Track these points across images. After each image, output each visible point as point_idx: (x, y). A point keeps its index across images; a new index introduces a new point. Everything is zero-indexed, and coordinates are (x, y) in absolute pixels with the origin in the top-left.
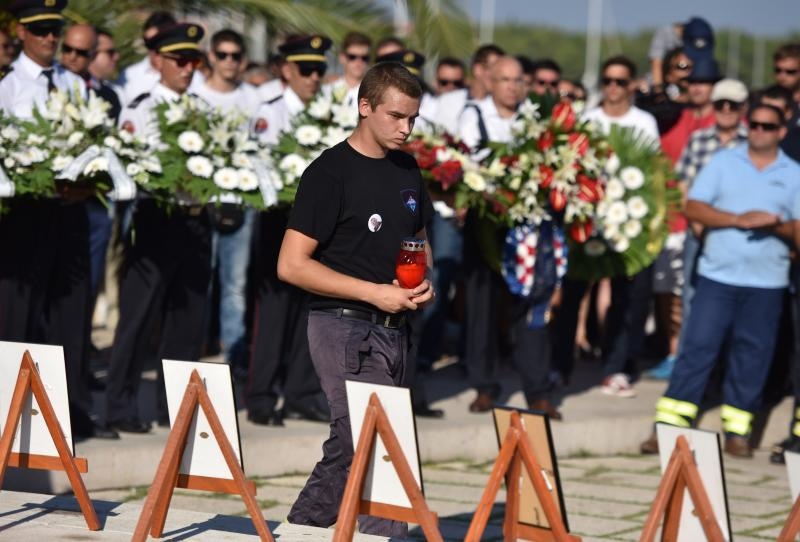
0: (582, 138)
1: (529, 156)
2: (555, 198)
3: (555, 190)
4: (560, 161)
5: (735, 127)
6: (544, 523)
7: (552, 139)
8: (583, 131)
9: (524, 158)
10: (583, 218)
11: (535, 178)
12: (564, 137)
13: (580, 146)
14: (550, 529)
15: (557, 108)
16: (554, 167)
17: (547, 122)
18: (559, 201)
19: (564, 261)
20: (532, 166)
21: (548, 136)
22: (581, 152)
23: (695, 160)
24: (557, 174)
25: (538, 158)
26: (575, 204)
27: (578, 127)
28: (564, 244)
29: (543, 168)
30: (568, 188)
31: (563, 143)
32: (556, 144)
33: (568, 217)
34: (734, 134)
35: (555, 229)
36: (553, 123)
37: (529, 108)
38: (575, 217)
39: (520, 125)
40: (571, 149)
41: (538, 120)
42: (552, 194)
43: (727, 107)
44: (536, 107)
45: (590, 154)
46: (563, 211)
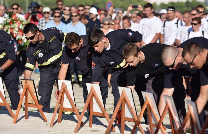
0: (19, 22)
1: (8, 26)
2: (14, 35)
3: (14, 33)
4: (15, 27)
5: (48, 17)
6: (34, 103)
7: (12, 22)
8: (19, 20)
9: (6, 27)
10: (20, 39)
11: (9, 31)
12: (15, 22)
13: (19, 23)
14: (35, 104)
15: (13, 15)
16: (13, 28)
17: (11, 19)
18: (15, 35)
19: (17, 48)
20: (8, 28)
21: (11, 22)
22: (19, 25)
23: (41, 25)
24: (14, 30)
25: (9, 27)
26: (18, 36)
27: (17, 19)
28: (16, 45)
29: (11, 29)
30: (17, 33)
31: (15, 23)
32: (13, 23)
33: (17, 39)
34: (48, 19)
35: (14, 41)
36: (12, 19)
37: (6, 15)
38: (19, 39)
39: (5, 19)
40: (17, 24)
41: (9, 18)
42: (13, 34)
43: (46, 13)
44: (8, 15)
45: (21, 25)
46: (16, 37)
